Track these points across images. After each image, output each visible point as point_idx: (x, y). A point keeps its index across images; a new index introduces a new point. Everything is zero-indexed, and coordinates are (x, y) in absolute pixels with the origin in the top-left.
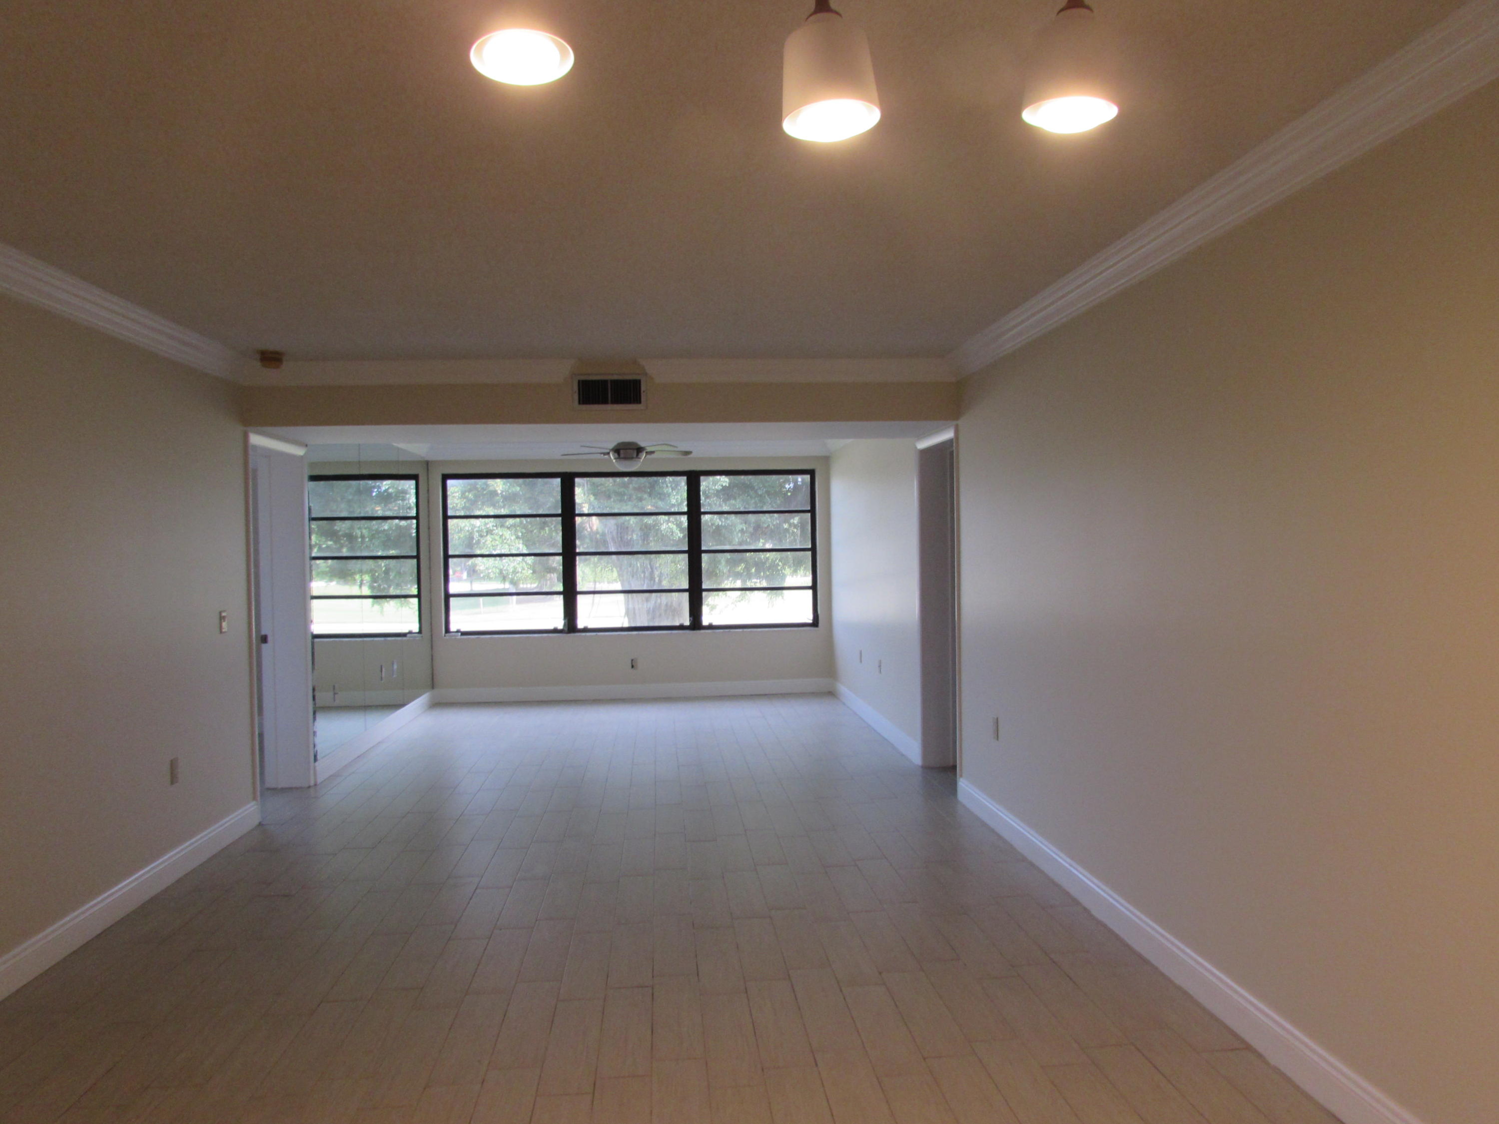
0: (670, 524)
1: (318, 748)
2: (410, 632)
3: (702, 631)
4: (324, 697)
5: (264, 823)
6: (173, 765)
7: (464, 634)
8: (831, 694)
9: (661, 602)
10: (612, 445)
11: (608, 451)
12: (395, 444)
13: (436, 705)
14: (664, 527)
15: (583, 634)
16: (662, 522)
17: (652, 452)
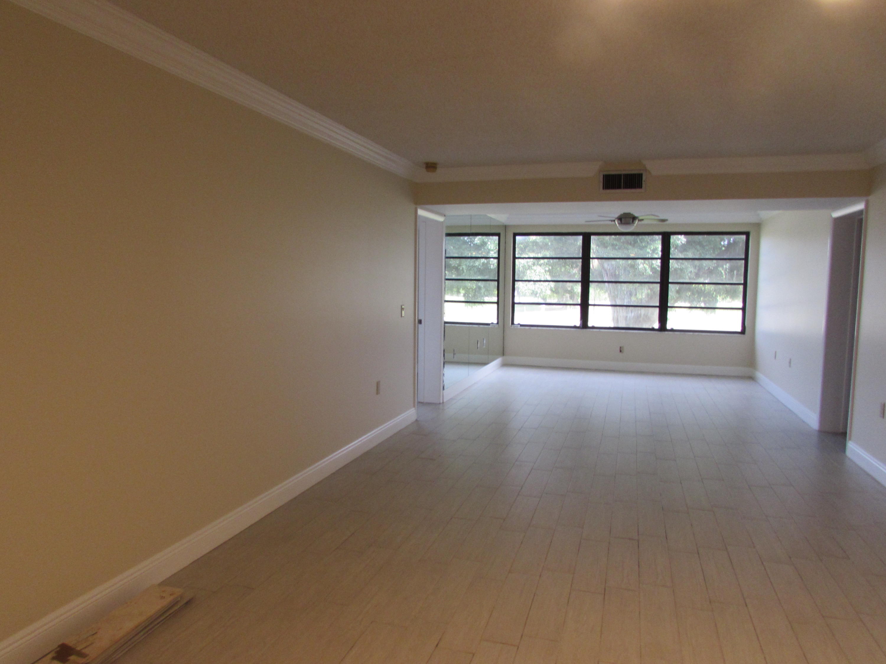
0: (645, 265)
1: (445, 383)
2: (492, 323)
3: (666, 333)
4: (449, 356)
5: (418, 420)
6: (378, 384)
7: (522, 325)
8: (751, 378)
9: (641, 313)
10: (617, 215)
11: (614, 219)
12: (489, 215)
13: (505, 365)
14: (641, 266)
15: (591, 330)
16: (640, 264)
17: (643, 220)
